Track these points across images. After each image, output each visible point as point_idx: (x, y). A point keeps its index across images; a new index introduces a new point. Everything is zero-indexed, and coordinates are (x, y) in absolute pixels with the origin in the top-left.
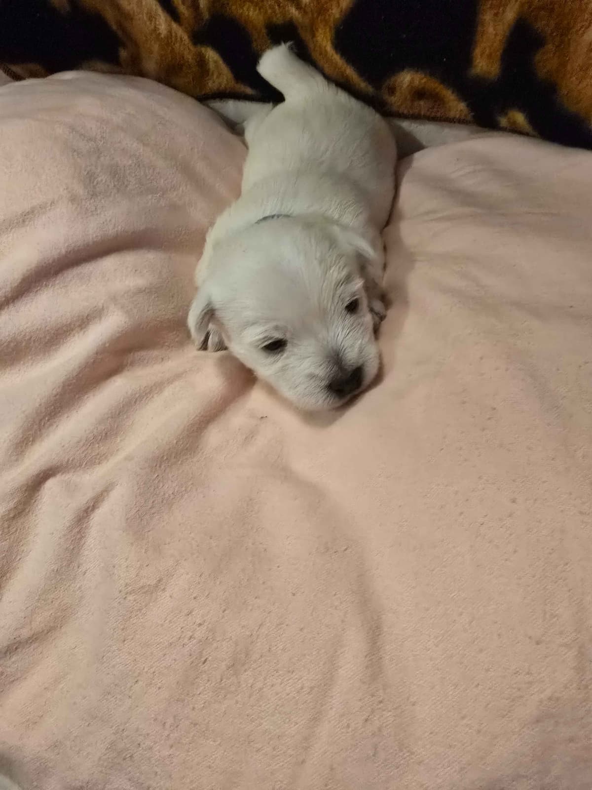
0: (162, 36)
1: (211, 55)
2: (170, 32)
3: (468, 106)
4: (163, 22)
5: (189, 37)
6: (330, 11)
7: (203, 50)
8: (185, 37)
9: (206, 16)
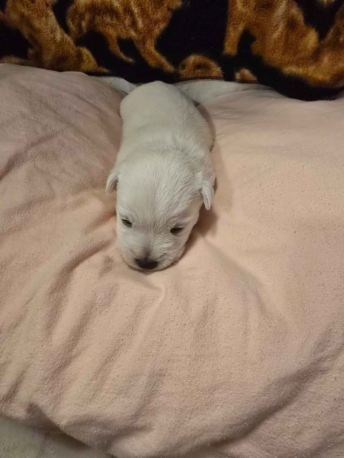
0: (58, 41)
1: (86, 52)
2: (63, 39)
3: (221, 69)
4: (59, 34)
5: (74, 42)
6: (155, 31)
7: (81, 49)
8: (72, 42)
9: (85, 31)
